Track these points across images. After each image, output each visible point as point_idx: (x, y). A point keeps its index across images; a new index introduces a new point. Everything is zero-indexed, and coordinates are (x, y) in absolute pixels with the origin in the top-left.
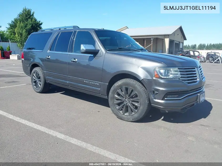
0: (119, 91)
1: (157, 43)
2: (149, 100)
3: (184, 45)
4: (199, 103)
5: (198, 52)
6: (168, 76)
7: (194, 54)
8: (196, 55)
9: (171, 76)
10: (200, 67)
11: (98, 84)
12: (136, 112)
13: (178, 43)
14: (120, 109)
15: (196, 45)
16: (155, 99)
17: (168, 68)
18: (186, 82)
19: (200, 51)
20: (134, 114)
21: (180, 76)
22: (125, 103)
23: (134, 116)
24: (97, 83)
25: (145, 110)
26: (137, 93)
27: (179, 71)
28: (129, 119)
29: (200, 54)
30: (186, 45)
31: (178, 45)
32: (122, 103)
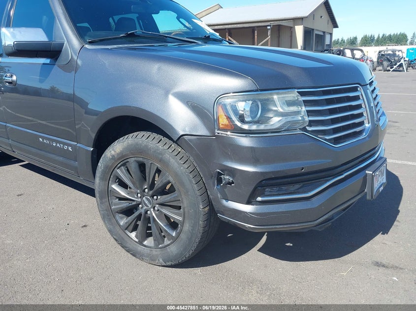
0: (121, 173)
1: (279, 37)
2: (210, 204)
3: (333, 39)
4: (368, 197)
5: (362, 51)
6: (267, 120)
7: (353, 55)
8: (356, 57)
9: (275, 121)
10: (371, 84)
11: (70, 149)
12: (175, 239)
13: (322, 34)
14: (131, 227)
15: (356, 38)
16: (227, 200)
17: (265, 95)
18: (327, 138)
19: (364, 49)
20: (168, 245)
21: (307, 119)
22: (141, 210)
23: (169, 250)
24: (68, 145)
25: (199, 235)
26: (171, 179)
27: (304, 101)
28: (155, 260)
29: (364, 55)
30: (338, 39)
31: (321, 38)
32: (136, 207)
